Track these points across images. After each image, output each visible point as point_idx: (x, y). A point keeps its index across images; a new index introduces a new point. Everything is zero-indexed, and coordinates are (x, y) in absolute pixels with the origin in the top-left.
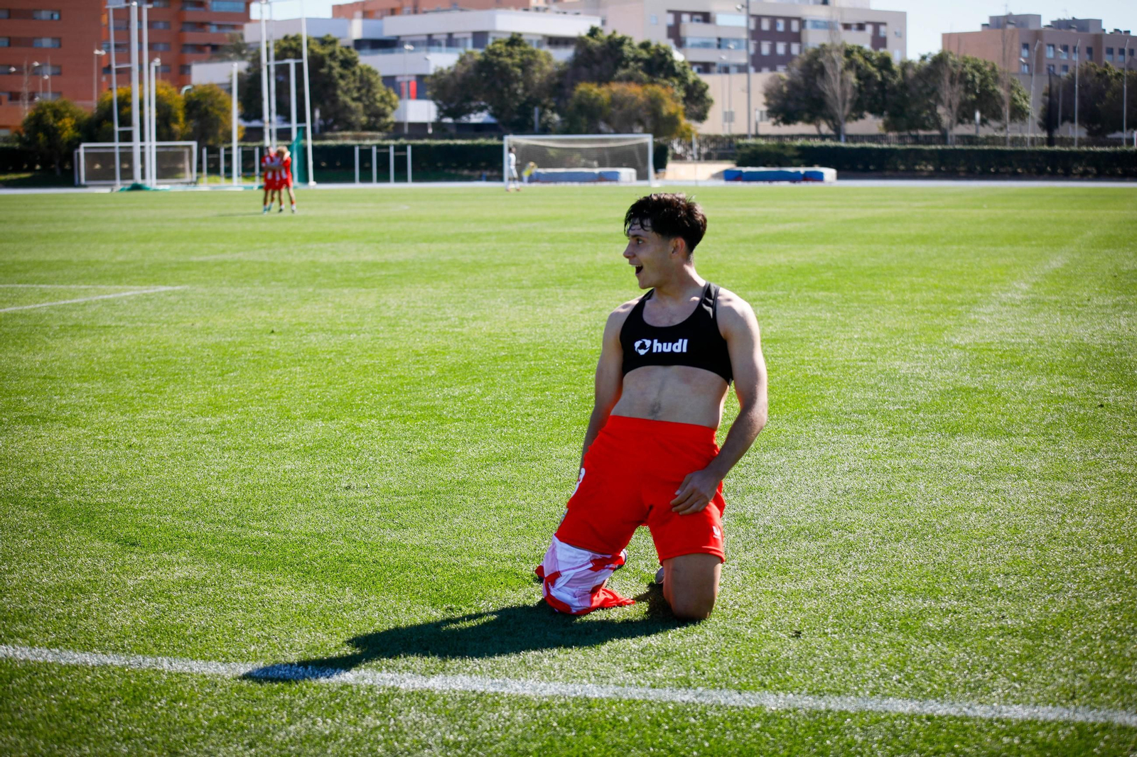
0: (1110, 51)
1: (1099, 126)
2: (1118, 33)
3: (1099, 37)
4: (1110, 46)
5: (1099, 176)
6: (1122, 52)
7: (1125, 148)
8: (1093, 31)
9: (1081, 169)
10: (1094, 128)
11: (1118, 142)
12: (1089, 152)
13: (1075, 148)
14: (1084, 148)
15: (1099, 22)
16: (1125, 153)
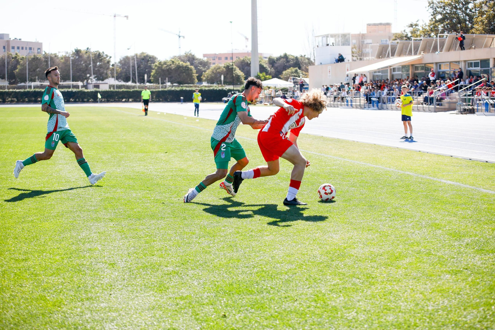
0: (13, 48)
1: (14, 80)
2: (16, 40)
3: (8, 42)
4: (13, 46)
5: (18, 102)
6: (18, 48)
7: (28, 90)
8: (6, 39)
9: (10, 99)
10: (12, 81)
11: (24, 87)
12: (13, 92)
13: (6, 90)
14: (11, 90)
15: (8, 35)
16: (28, 92)
